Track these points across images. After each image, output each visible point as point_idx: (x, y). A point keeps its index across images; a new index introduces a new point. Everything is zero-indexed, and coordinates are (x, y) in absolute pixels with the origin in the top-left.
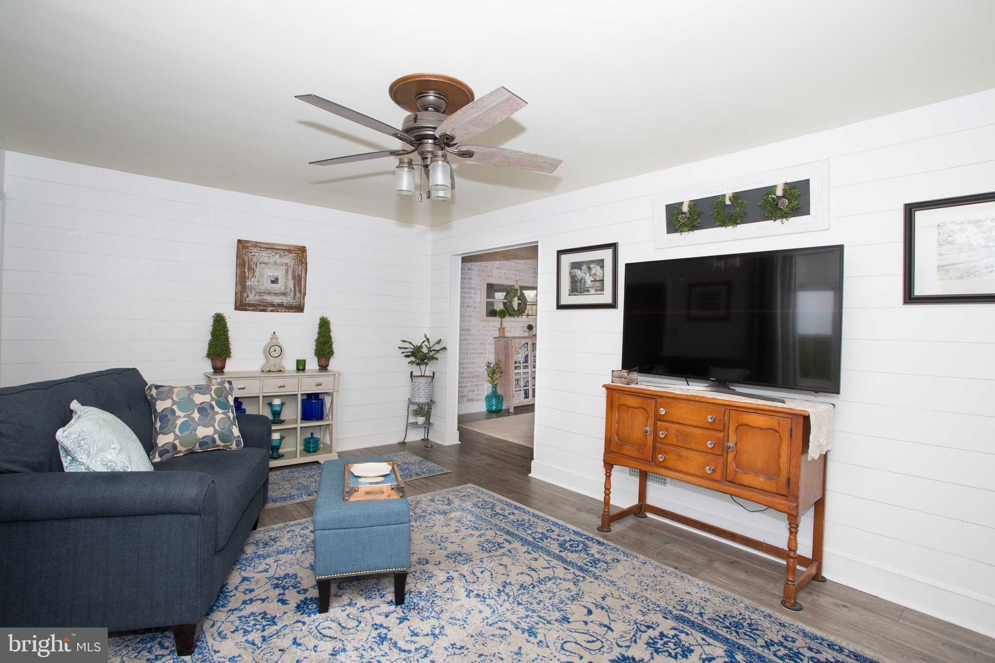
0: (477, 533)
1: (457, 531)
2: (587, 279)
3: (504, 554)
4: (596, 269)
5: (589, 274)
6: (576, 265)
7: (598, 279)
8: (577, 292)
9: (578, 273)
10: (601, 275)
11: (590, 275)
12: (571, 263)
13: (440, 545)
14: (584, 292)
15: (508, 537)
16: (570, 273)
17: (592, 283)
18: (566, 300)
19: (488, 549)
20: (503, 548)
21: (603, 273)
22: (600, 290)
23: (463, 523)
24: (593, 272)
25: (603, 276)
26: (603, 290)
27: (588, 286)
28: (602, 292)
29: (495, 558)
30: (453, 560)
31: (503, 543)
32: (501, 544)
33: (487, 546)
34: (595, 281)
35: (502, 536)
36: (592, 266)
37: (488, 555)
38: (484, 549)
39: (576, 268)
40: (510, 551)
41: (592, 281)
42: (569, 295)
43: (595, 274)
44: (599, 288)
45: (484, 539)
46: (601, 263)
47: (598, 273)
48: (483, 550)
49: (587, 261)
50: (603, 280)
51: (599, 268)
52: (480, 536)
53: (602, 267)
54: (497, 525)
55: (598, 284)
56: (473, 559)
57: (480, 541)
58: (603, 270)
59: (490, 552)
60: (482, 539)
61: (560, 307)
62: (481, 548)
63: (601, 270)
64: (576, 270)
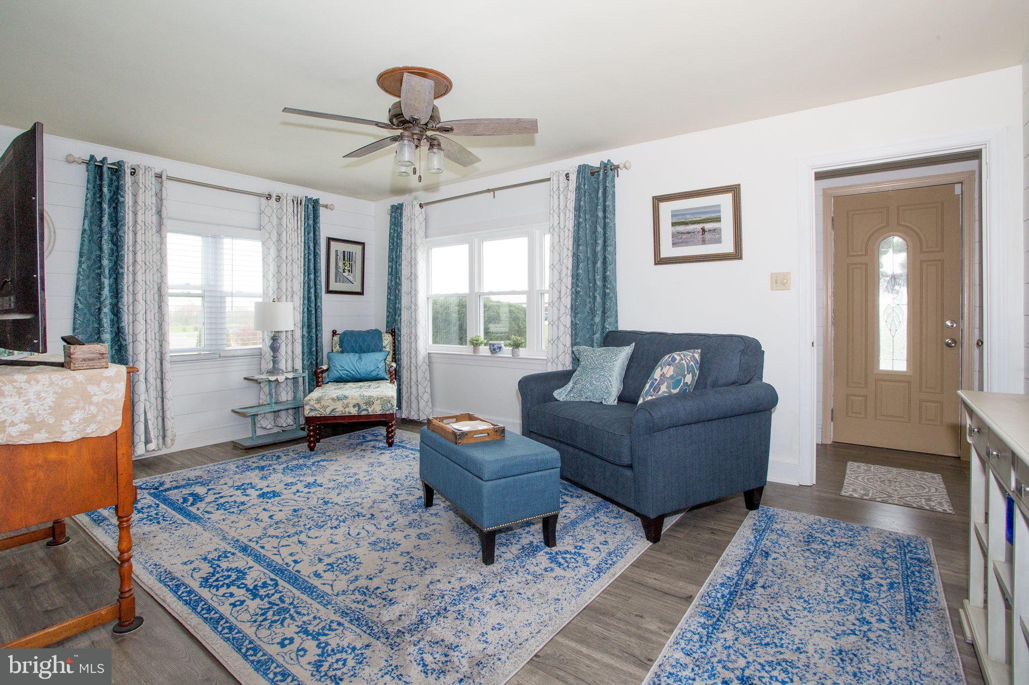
0: (362, 582)
1: (393, 581)
3: (329, 556)
13: (411, 557)
15: (316, 582)
19: (348, 560)
20: (327, 564)
23: (384, 599)
29: (342, 549)
30: (391, 542)
31: (325, 571)
32: (329, 570)
33: (349, 563)
35: (324, 584)
37: (349, 552)
38: (353, 560)
40: (320, 560)
45: (351, 574)
48: (355, 557)
52: (356, 578)
54: (325, 605)
56: (368, 545)
57: (358, 569)
59: (346, 557)
60: (355, 573)
62: (358, 561)
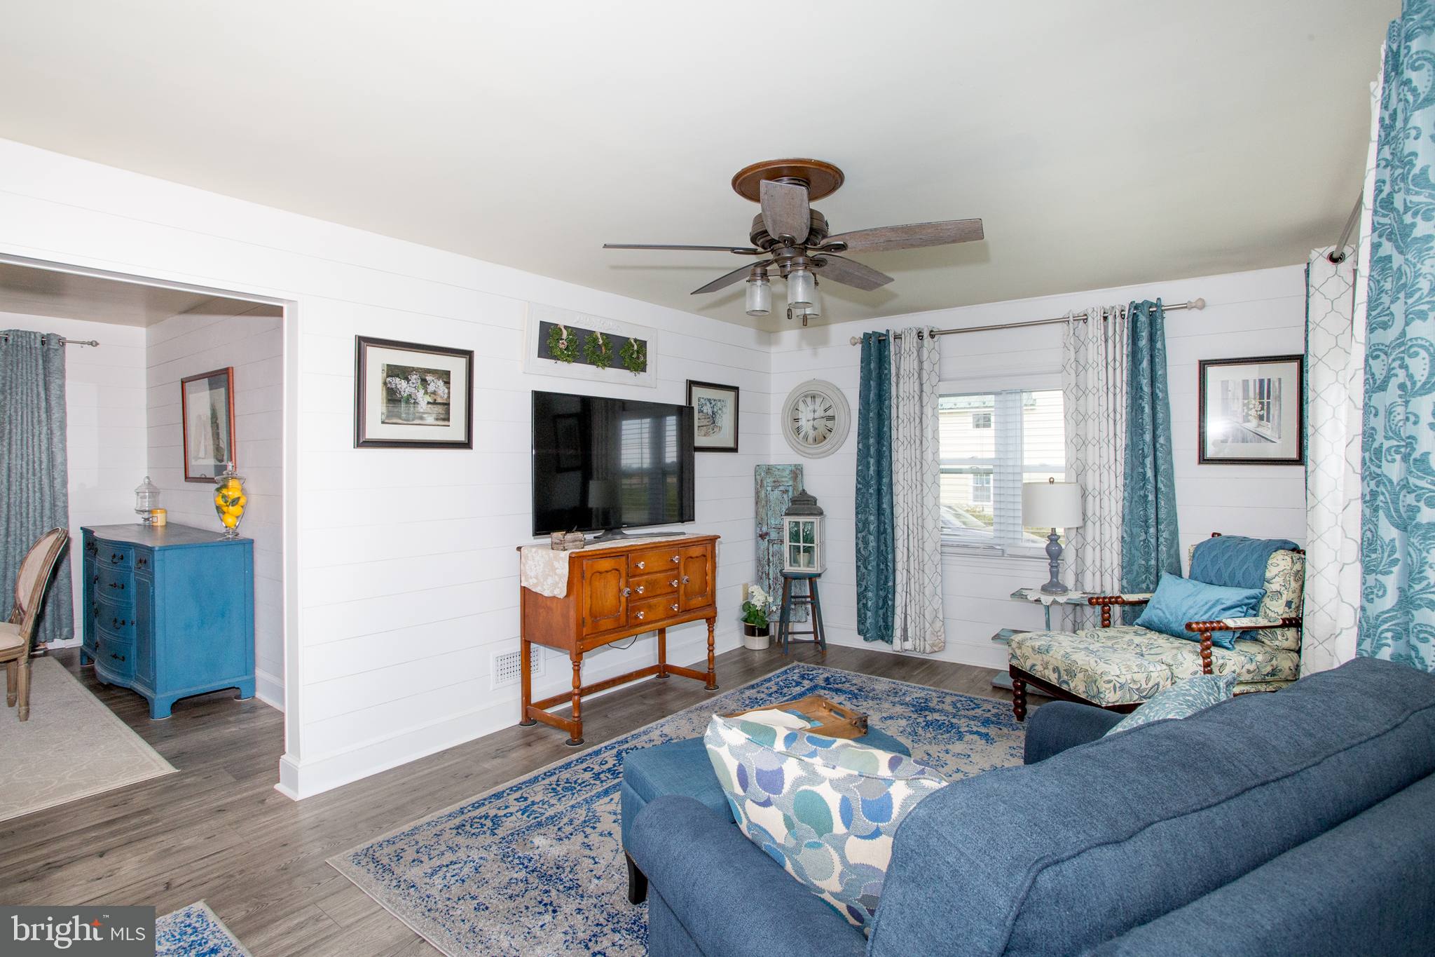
2: (421, 399)
4: (436, 385)
5: (423, 391)
6: (394, 371)
7: (439, 400)
8: (400, 418)
9: (402, 385)
10: (446, 396)
11: (426, 393)
12: (388, 365)
14: (413, 420)
16: (385, 383)
17: (430, 406)
18: (374, 430)
21: (449, 393)
22: (444, 420)
24: (431, 388)
25: (449, 397)
26: (448, 419)
27: (422, 410)
28: (446, 423)
34: (435, 403)
36: (429, 378)
39: (398, 376)
41: (429, 403)
42: (383, 422)
43: (434, 393)
44: (442, 416)
46: (445, 376)
47: (440, 392)
49: (421, 369)
50: (448, 404)
51: (442, 384)
53: (447, 383)
55: (439, 409)
58: (449, 388)
61: (362, 442)
63: (444, 388)
64: (398, 379)
